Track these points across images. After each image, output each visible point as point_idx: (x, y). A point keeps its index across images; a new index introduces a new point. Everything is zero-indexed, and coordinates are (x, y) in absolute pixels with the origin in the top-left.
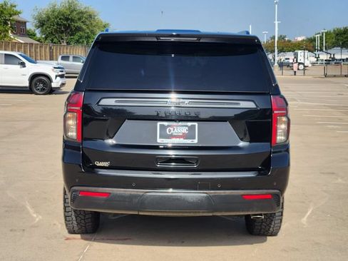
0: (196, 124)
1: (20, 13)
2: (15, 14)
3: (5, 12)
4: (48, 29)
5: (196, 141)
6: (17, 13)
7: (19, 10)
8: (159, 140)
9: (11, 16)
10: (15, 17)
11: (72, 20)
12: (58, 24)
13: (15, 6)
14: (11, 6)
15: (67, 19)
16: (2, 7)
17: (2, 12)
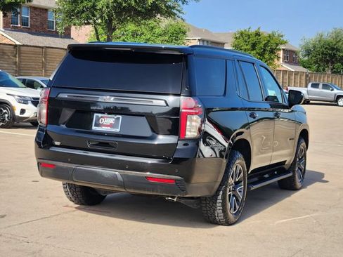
0: (120, 116)
2: (281, 44)
3: (272, 41)
4: (314, 58)
5: (118, 130)
7: (285, 40)
8: (94, 128)
9: (277, 45)
11: (338, 50)
12: (323, 53)
13: (282, 36)
14: (279, 36)
15: (333, 49)
16: (270, 37)
17: (269, 41)
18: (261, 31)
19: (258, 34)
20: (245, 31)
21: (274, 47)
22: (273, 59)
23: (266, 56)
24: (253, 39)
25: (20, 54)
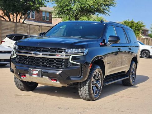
1: (145, 26)
2: (143, 27)
3: (139, 26)
6: (144, 26)
9: (141, 27)
10: (143, 28)
13: (143, 23)
14: (141, 23)
16: (138, 23)
17: (137, 25)
18: (134, 21)
19: (132, 22)
20: (127, 21)
21: (139, 28)
22: (139, 34)
23: (136, 32)
24: (130, 25)
25: (41, 29)
